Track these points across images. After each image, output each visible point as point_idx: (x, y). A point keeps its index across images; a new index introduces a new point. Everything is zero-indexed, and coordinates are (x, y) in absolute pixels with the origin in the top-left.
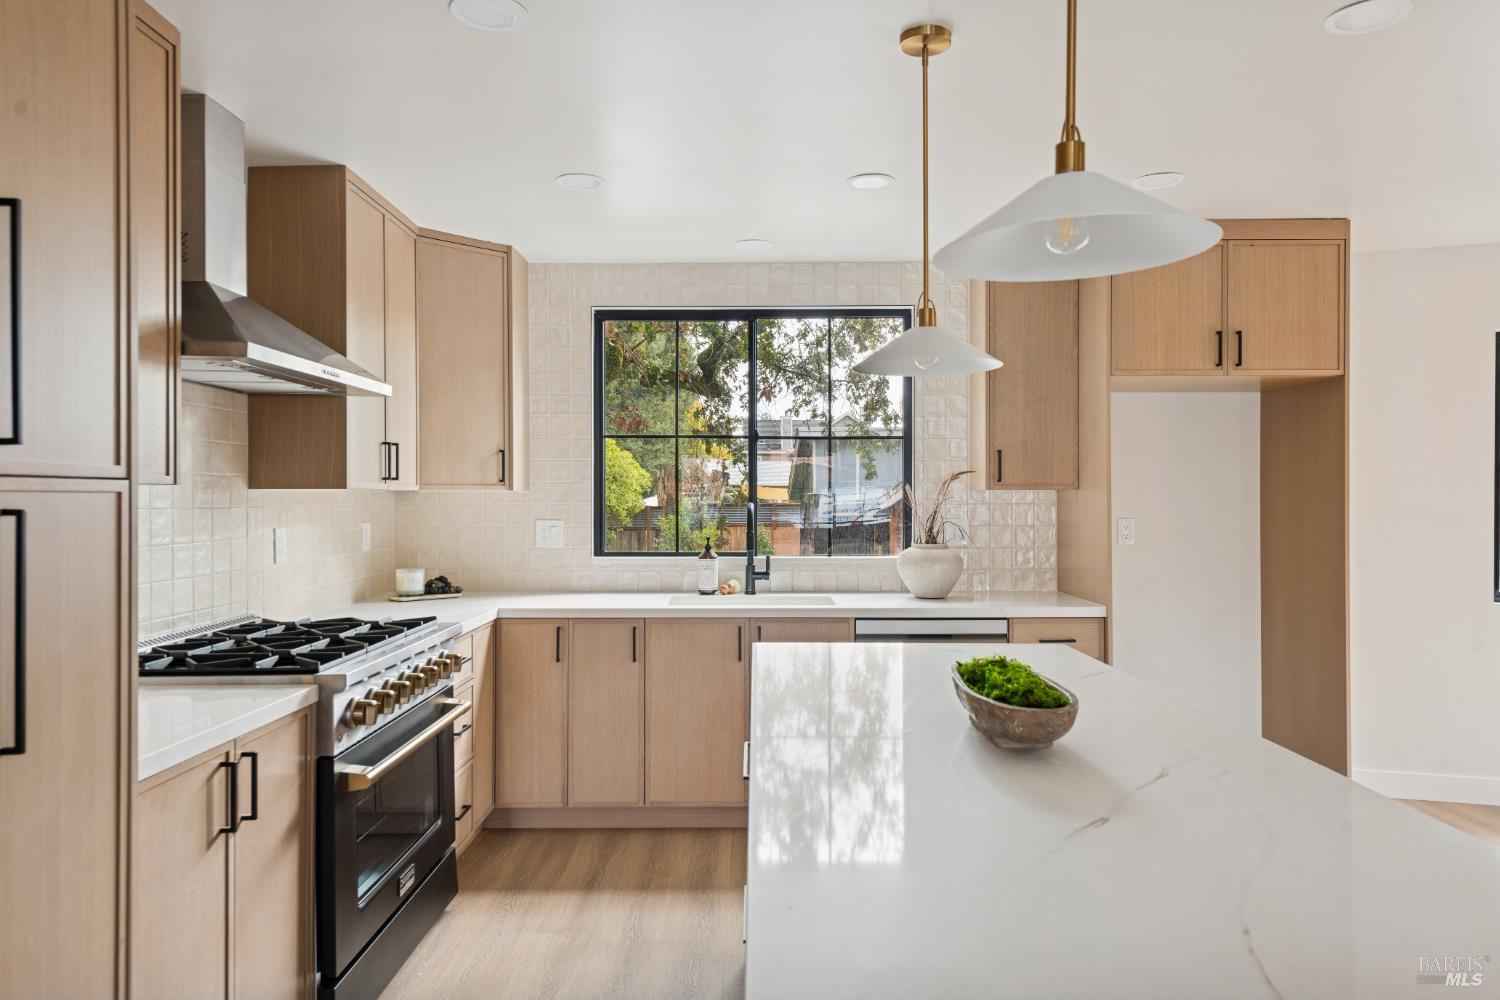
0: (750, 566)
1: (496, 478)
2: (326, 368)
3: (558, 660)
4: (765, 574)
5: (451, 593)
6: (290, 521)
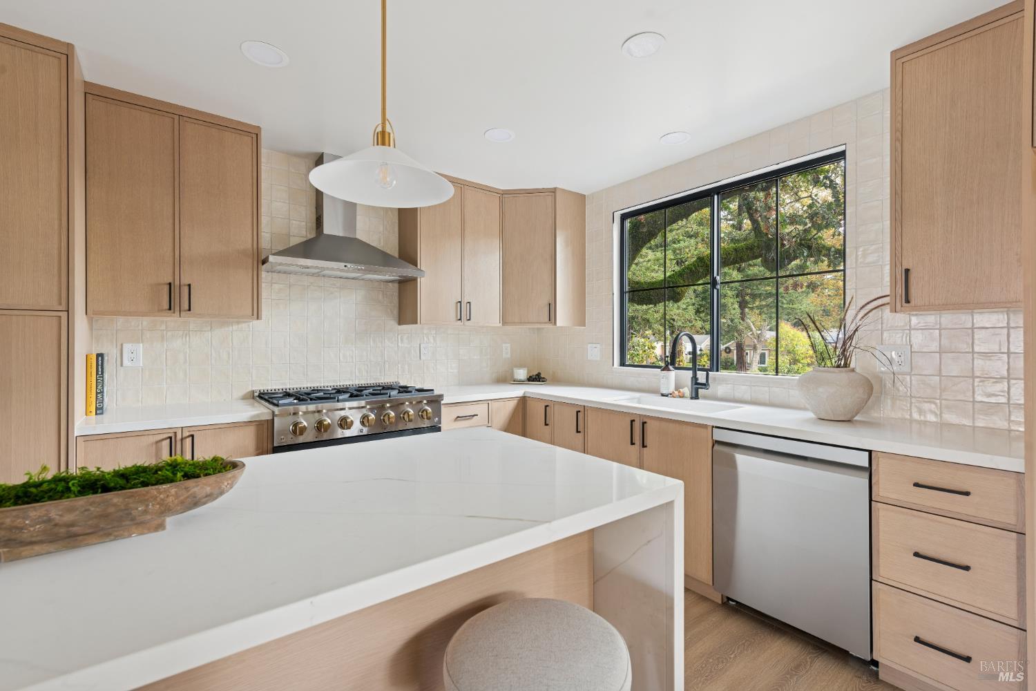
0: (695, 378)
1: (547, 319)
2: (349, 265)
3: (546, 425)
4: (705, 385)
5: (539, 381)
6: (432, 340)
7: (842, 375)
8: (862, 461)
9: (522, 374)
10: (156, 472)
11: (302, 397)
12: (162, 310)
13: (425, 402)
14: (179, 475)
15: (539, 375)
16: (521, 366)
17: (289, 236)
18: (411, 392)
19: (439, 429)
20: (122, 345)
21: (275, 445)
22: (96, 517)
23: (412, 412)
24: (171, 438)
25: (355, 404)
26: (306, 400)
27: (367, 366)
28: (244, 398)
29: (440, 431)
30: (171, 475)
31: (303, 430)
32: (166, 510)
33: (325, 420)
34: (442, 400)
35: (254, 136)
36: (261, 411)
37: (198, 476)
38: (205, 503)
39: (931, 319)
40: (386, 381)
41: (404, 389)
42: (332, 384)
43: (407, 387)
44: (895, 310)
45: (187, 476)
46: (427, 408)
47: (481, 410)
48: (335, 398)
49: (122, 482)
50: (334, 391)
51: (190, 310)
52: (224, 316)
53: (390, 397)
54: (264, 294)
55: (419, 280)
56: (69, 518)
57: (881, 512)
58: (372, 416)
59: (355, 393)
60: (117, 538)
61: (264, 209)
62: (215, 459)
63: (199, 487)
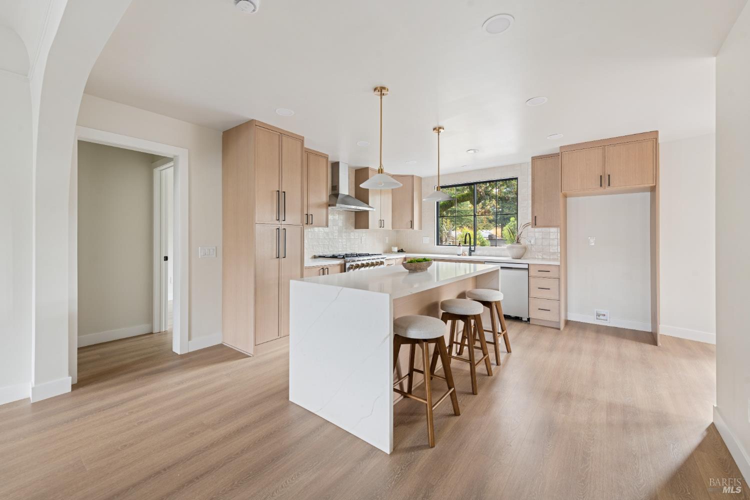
0: (470, 249)
1: (410, 227)
4: (474, 251)
5: (403, 252)
6: (365, 236)
7: (517, 245)
8: (526, 266)
9: (396, 249)
12: (305, 224)
15: (402, 249)
16: (394, 246)
24: (322, 269)
35: (327, 158)
39: (540, 229)
44: (532, 227)
51: (312, 224)
55: (369, 211)
57: (531, 280)
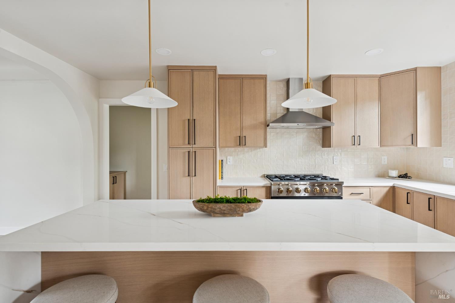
1: (411, 143)
2: (299, 124)
3: (408, 203)
5: (406, 178)
6: (339, 155)
9: (394, 173)
10: (241, 200)
11: (282, 178)
12: (238, 145)
13: (334, 184)
14: (246, 201)
15: (406, 174)
16: (394, 169)
17: (277, 113)
18: (327, 179)
19: (342, 198)
20: (227, 157)
21: (272, 196)
22: (229, 210)
23: (327, 189)
24: (240, 189)
25: (302, 183)
26: (283, 180)
27: (308, 166)
28: (262, 177)
29: (342, 199)
30: (244, 201)
31: (282, 192)
32: (244, 211)
33: (290, 188)
34: (343, 184)
35: (265, 79)
36: (267, 182)
37: (251, 203)
38: (252, 211)
40: (316, 173)
41: (325, 178)
42: (293, 173)
43: (326, 177)
45: (249, 202)
46: (335, 187)
47: (366, 191)
48: (294, 180)
49: (234, 201)
50: (294, 177)
51: (245, 145)
52: (255, 147)
53: (317, 181)
54: (268, 137)
55: (332, 127)
56: (224, 208)
58: (309, 189)
59: (303, 178)
60: (233, 216)
61: (268, 105)
62: (255, 198)
63: (252, 206)
